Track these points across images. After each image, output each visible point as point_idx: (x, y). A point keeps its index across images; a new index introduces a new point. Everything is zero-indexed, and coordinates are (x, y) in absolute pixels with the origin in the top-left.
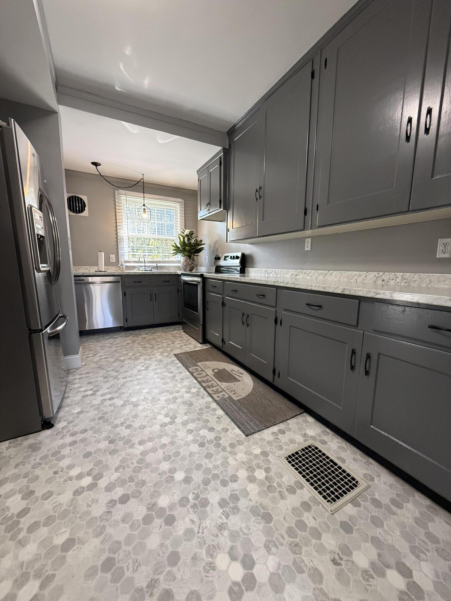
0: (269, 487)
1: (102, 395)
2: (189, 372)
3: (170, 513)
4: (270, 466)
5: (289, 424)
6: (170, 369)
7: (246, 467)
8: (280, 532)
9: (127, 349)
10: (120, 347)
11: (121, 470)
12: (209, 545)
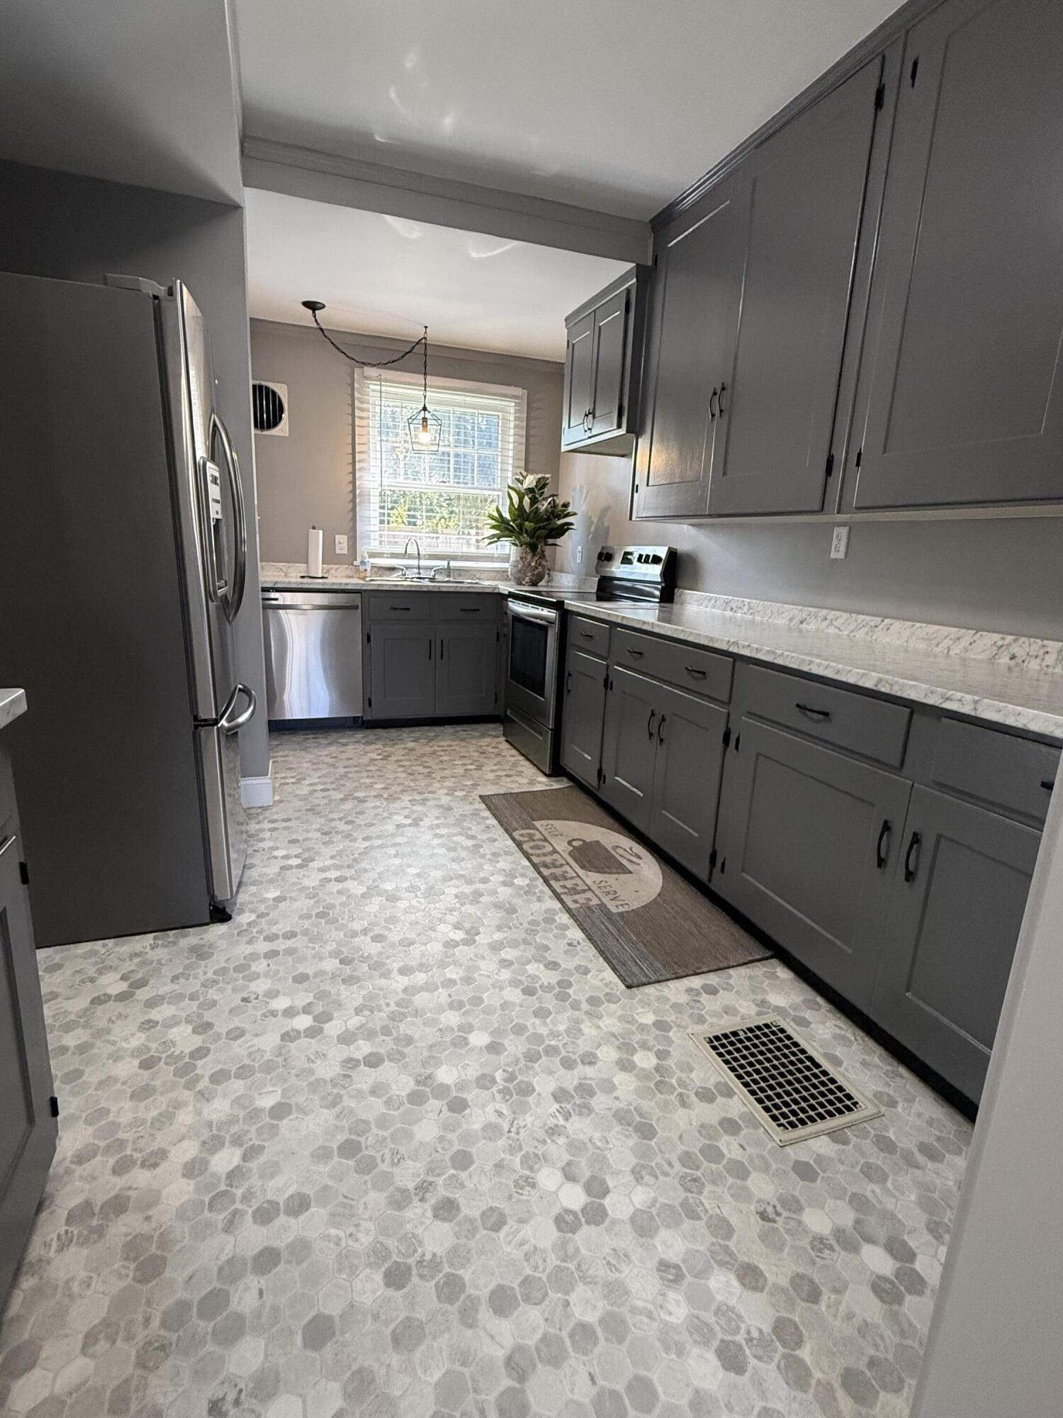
0: (658, 1084)
1: (321, 870)
2: (514, 839)
3: (460, 1095)
4: (671, 1049)
5: (730, 977)
6: (470, 829)
7: (618, 1043)
8: (667, 1155)
9: (370, 774)
10: (355, 766)
11: (367, 1013)
12: (527, 1153)
